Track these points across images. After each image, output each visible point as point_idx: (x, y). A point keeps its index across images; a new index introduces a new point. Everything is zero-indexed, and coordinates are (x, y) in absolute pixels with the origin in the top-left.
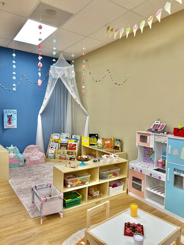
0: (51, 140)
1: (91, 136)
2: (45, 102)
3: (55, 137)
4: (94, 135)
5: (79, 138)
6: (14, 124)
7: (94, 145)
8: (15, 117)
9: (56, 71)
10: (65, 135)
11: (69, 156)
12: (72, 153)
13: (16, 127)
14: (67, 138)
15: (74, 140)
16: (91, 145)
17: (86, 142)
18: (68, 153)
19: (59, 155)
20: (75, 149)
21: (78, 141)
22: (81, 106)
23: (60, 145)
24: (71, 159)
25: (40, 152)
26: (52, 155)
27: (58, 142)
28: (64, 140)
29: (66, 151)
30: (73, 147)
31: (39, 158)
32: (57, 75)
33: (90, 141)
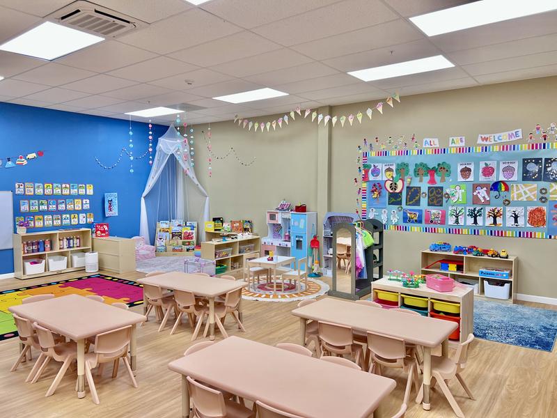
0: (158, 230)
1: (214, 220)
2: (151, 183)
3: (162, 225)
4: (219, 219)
5: (195, 225)
6: (115, 212)
7: (220, 230)
8: (115, 202)
9: (168, 145)
10: (176, 222)
11: (185, 248)
12: (189, 242)
13: (117, 214)
14: (179, 225)
15: (190, 228)
16: (216, 230)
17: (210, 227)
18: (184, 244)
19: (172, 247)
20: (192, 238)
21: (195, 229)
22: (199, 186)
23: (171, 235)
24: (188, 250)
25: (146, 246)
26: (163, 248)
27: (167, 232)
28: (175, 229)
29: (180, 242)
30: (188, 236)
31: (148, 252)
32: (170, 150)
33: (215, 226)
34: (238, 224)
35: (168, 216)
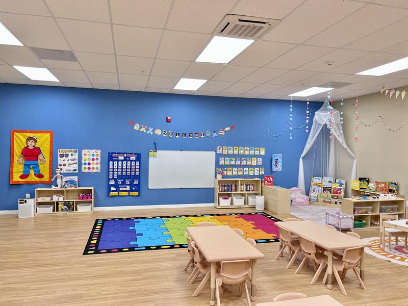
0: (312, 184)
1: (360, 179)
2: (308, 147)
3: (316, 180)
4: (365, 179)
5: (344, 182)
6: (279, 168)
7: (365, 189)
8: (280, 160)
9: (322, 117)
10: (328, 179)
11: (333, 200)
12: (337, 196)
13: (281, 170)
14: (330, 182)
15: (338, 185)
16: (361, 188)
17: (355, 185)
18: (333, 197)
19: (323, 199)
20: (340, 193)
21: (344, 186)
22: (348, 150)
23: (322, 189)
24: (336, 203)
25: (302, 195)
26: (316, 199)
27: (320, 186)
28: (327, 184)
29: (330, 195)
30: (337, 191)
31: (303, 201)
32: (323, 120)
33: (361, 185)
34: (383, 185)
35: (321, 174)
